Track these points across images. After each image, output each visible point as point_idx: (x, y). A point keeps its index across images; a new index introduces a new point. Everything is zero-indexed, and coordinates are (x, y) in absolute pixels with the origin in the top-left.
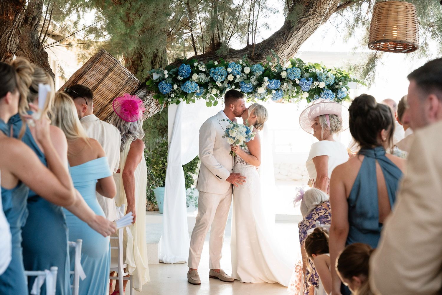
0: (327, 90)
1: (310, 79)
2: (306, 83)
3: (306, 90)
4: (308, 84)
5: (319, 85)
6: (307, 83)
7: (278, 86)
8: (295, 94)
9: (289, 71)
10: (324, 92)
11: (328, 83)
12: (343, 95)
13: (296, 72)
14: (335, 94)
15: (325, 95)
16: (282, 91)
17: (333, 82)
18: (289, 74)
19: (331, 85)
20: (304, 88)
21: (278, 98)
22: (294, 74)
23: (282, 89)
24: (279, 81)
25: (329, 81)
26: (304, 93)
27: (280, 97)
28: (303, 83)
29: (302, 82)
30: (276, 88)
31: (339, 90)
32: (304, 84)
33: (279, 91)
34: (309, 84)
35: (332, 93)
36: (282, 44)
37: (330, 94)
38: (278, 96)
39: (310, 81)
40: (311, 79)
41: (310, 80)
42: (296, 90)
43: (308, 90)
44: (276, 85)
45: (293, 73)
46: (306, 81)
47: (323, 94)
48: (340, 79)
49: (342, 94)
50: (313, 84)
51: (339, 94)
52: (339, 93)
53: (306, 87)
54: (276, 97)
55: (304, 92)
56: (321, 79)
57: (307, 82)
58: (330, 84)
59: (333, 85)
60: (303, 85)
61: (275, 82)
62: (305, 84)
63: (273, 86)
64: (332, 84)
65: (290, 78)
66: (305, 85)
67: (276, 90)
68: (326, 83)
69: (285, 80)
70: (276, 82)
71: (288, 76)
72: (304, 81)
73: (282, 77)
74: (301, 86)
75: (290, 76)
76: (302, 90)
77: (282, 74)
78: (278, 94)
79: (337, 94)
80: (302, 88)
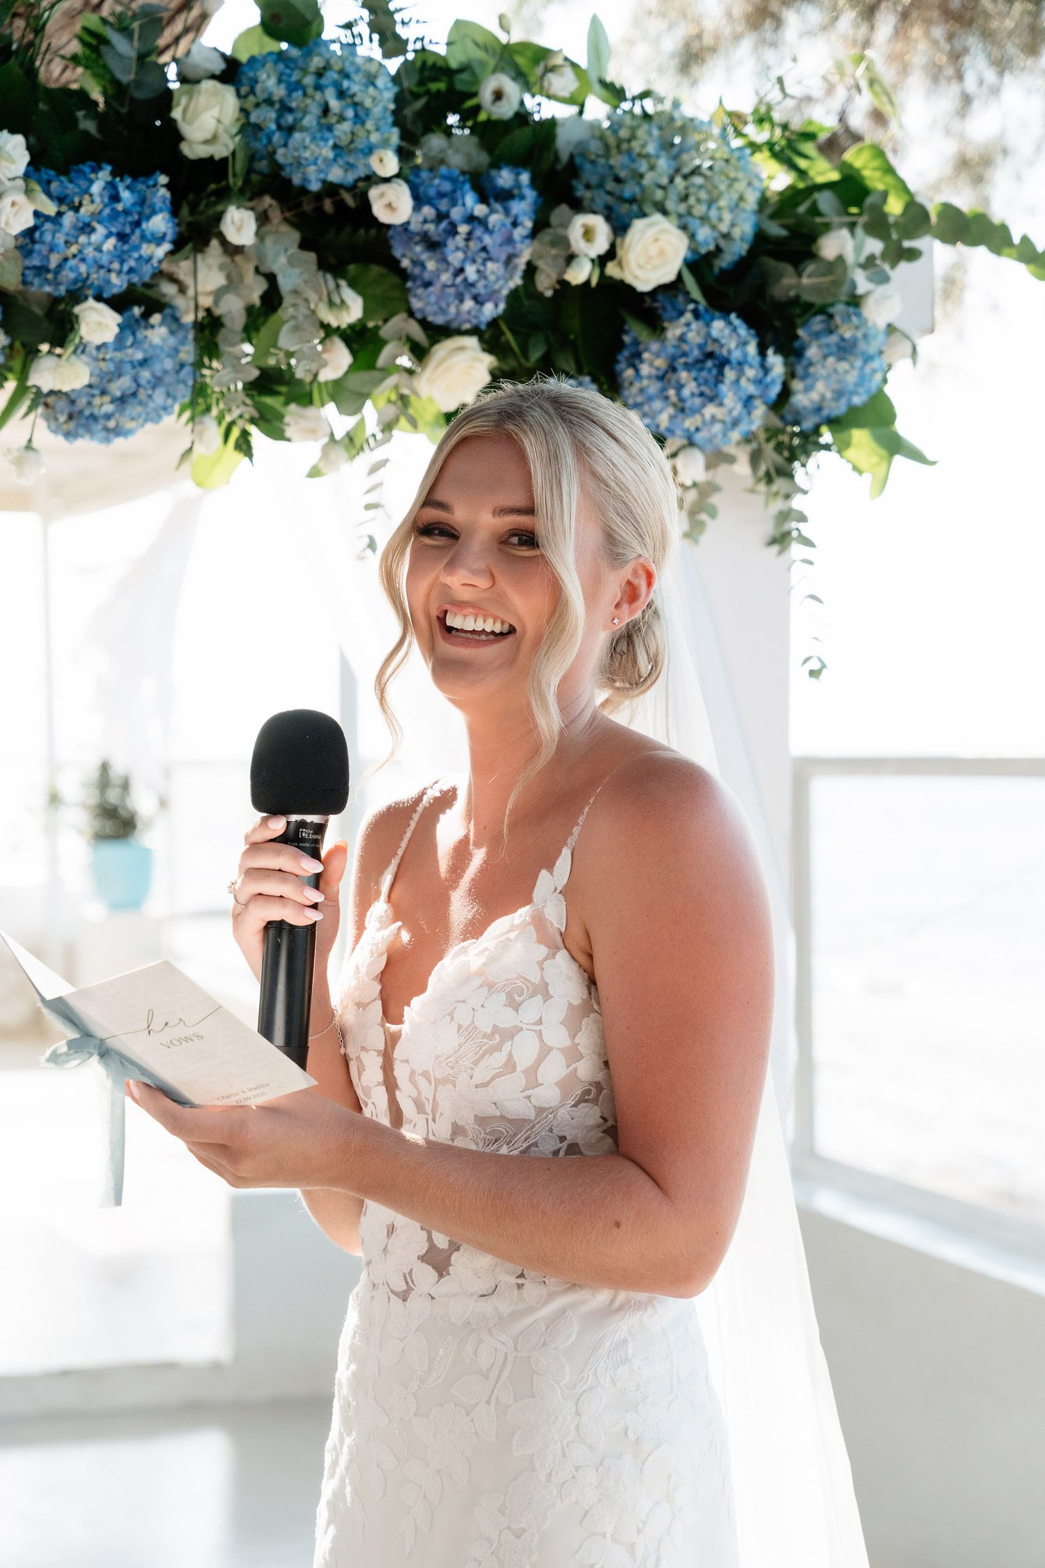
0: (697, 315)
1: (505, 178)
2: (471, 219)
3: (469, 304)
4: (498, 238)
5: (611, 255)
6: (484, 223)
7: (147, 249)
8: (339, 360)
9: (269, 82)
10: (673, 332)
11: (704, 234)
12: (852, 378)
13: (354, 86)
14: (776, 361)
15: (684, 375)
16: (176, 319)
17: (744, 229)
18: (266, 118)
19: (725, 261)
20: (446, 277)
21: (133, 409)
22: (325, 113)
23: (180, 302)
24: (163, 192)
25: (712, 215)
26: (443, 349)
27: (159, 397)
28: (441, 216)
29: (428, 211)
30: (118, 283)
31: (817, 323)
32: (453, 231)
33: (156, 318)
34: (509, 240)
35: (752, 349)
37: (736, 355)
38: (146, 378)
39: (518, 207)
40: (525, 178)
41: (505, 196)
42: (353, 309)
43: (490, 311)
44: (121, 240)
45: (315, 110)
46: (470, 199)
47: (652, 363)
48: (802, 209)
49: (843, 366)
50: (564, 242)
51: (819, 370)
52: (812, 352)
53: (471, 272)
54: (117, 388)
55: (439, 332)
56: (629, 190)
57: (480, 210)
58: (719, 250)
59: (744, 264)
60: (433, 245)
62: (463, 229)
63: (91, 252)
64: (737, 248)
65: (281, 155)
66: (460, 240)
67: (119, 303)
68: (684, 228)
69: (224, 195)
70: (126, 195)
71: (265, 141)
72: (454, 203)
73: (190, 143)
74: (405, 263)
75: (277, 137)
76: (411, 314)
77: (185, 111)
78: (139, 356)
79: (799, 370)
80: (427, 284)
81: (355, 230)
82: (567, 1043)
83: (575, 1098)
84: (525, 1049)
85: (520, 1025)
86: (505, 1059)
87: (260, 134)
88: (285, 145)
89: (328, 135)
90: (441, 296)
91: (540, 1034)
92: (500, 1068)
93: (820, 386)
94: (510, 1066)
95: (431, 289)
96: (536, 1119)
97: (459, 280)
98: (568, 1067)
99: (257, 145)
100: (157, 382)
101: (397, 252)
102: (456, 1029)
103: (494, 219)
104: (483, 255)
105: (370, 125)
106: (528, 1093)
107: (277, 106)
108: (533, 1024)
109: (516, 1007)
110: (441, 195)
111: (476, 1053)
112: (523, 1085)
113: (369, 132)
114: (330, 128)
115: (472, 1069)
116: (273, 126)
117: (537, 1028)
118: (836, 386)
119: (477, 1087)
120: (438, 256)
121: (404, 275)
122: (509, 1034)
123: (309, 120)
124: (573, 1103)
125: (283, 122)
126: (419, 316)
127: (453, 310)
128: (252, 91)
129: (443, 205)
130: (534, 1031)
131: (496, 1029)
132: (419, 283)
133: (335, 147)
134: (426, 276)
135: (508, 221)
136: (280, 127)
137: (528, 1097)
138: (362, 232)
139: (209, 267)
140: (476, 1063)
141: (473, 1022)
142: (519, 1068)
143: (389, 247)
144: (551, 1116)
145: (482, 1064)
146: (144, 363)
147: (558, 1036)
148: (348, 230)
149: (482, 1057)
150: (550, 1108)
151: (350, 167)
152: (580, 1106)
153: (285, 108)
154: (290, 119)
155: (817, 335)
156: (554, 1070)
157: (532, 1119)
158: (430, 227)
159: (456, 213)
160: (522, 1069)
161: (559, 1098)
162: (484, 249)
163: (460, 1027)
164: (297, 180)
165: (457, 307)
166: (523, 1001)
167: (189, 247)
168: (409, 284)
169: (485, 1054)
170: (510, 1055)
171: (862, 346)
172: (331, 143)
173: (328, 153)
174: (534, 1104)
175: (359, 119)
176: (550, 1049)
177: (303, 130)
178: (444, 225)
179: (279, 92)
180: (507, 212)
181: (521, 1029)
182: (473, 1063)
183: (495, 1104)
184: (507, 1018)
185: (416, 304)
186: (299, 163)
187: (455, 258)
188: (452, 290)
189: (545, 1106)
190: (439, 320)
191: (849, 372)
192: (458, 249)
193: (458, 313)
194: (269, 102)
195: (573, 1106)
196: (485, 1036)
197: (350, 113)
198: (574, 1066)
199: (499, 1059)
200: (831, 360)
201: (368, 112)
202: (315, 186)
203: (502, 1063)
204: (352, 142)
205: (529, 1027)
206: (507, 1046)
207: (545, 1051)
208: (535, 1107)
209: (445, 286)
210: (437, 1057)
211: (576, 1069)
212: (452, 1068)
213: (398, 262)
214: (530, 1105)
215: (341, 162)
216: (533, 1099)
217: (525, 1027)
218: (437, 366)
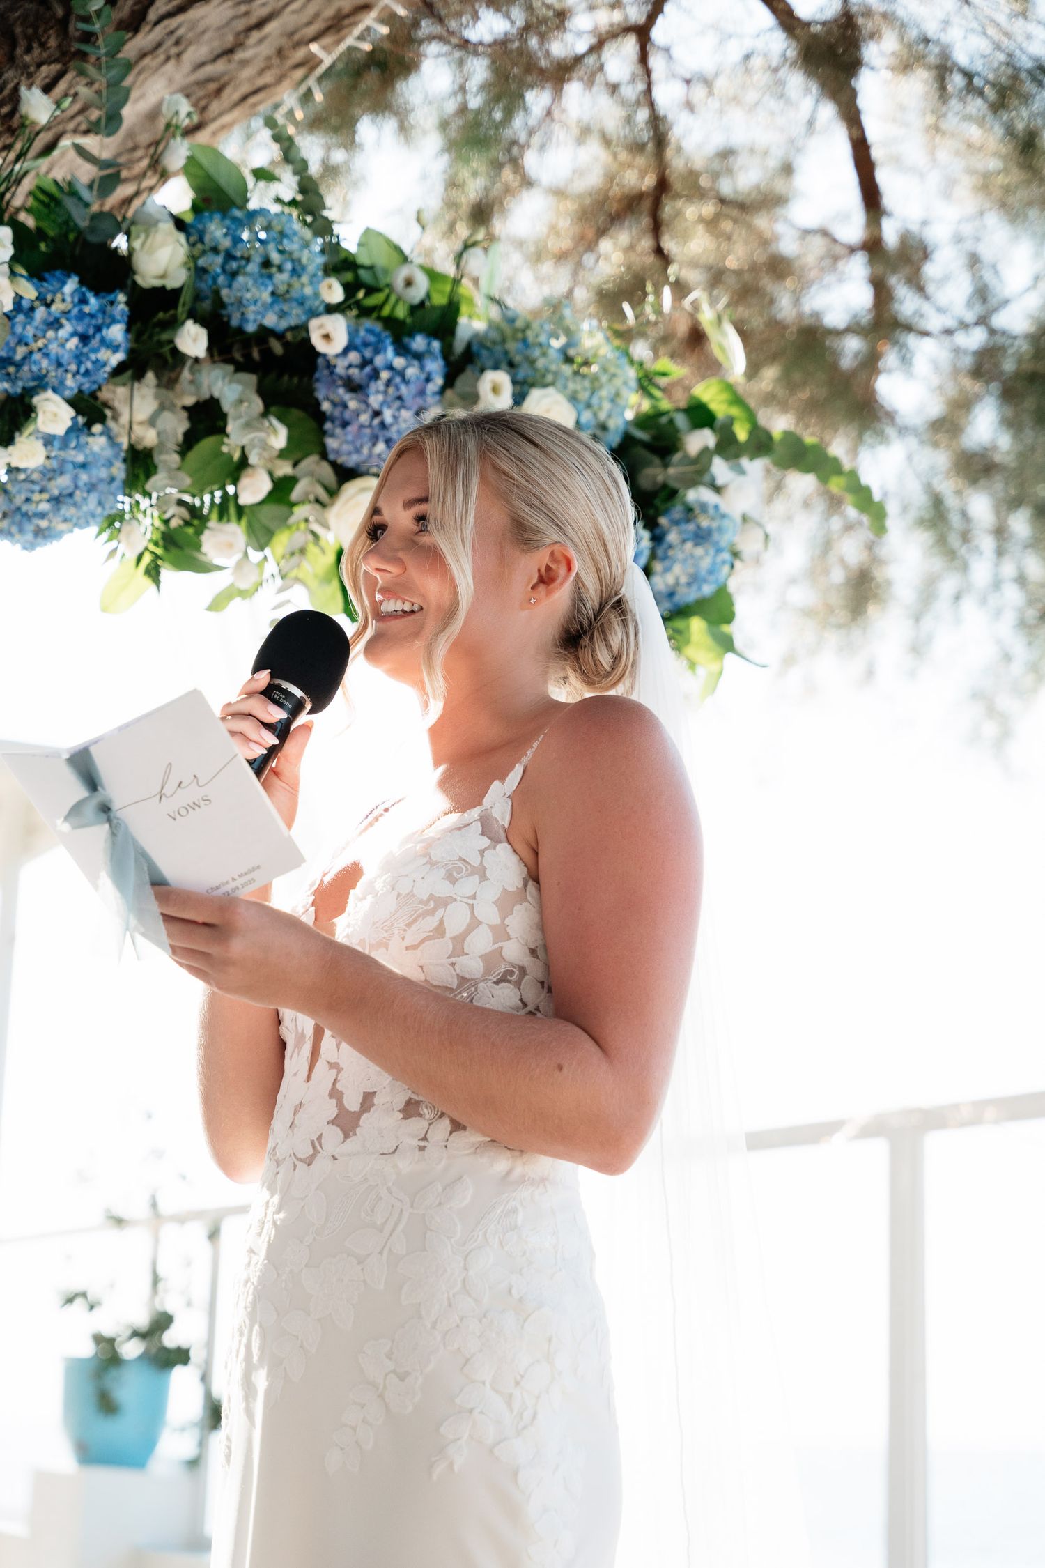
1: (419, 342)
2: (390, 367)
3: (380, 446)
4: (413, 388)
6: (402, 374)
7: (104, 354)
8: (260, 484)
9: (217, 233)
18: (214, 263)
20: (364, 418)
21: (67, 510)
22: (267, 263)
24: (122, 308)
25: (595, 401)
26: (351, 488)
27: (92, 501)
28: (365, 363)
29: (356, 355)
30: (74, 383)
32: (375, 375)
33: (97, 428)
34: (422, 393)
36: (56, 67)
38: (84, 477)
39: (430, 367)
40: (435, 345)
41: (420, 356)
42: (280, 435)
44: (84, 339)
45: (257, 259)
46: (390, 352)
49: (699, 551)
51: (677, 554)
52: (672, 537)
53: (388, 415)
54: (55, 487)
55: (346, 474)
57: (399, 362)
60: (355, 387)
61: (83, 301)
62: (385, 375)
63: (54, 348)
65: (224, 292)
66: (380, 385)
67: (73, 403)
68: (572, 404)
71: (210, 282)
72: (377, 351)
73: (143, 277)
74: (326, 406)
75: (221, 280)
76: (324, 455)
77: (143, 244)
78: (80, 458)
79: (660, 552)
80: (345, 424)
81: (280, 376)
82: (497, 921)
83: (497, 975)
84: (456, 919)
85: (454, 896)
86: (436, 924)
87: (206, 277)
88: (230, 286)
89: (268, 282)
90: (358, 435)
91: (472, 907)
92: (431, 931)
93: (677, 569)
94: (440, 931)
95: (349, 429)
96: (458, 987)
97: (376, 421)
98: (494, 944)
99: (203, 286)
100: (91, 487)
101: (321, 393)
102: (395, 897)
103: (412, 372)
104: (398, 403)
105: (305, 279)
106: (453, 960)
107: (222, 254)
108: (468, 898)
109: (451, 879)
110: (366, 344)
111: (411, 916)
112: (450, 953)
113: (303, 285)
114: (270, 277)
115: (405, 930)
116: (219, 270)
117: (471, 902)
118: (691, 570)
119: (407, 948)
120: (360, 396)
121: (321, 418)
122: (444, 902)
123: (253, 267)
124: (495, 980)
125: (227, 267)
126: (332, 457)
127: (365, 451)
128: (201, 240)
129: (368, 353)
130: (468, 904)
131: (431, 897)
132: (337, 423)
133: (273, 294)
134: (347, 415)
135: (423, 376)
136: (224, 271)
137: (453, 964)
138: (286, 378)
139: (143, 397)
140: (409, 925)
141: (412, 891)
142: (448, 935)
143: (311, 391)
144: (473, 989)
145: (414, 927)
146: (84, 466)
147: (488, 913)
148: (273, 376)
149: (415, 920)
150: (472, 980)
151: (282, 315)
152: (501, 985)
153: (229, 256)
154: (234, 265)
155: (676, 523)
156: (481, 943)
157: (455, 987)
158: (354, 372)
159: (379, 361)
160: (452, 935)
161: (482, 970)
162: (400, 398)
163: (399, 895)
164: (235, 322)
165: (370, 450)
166: (460, 878)
167: (129, 373)
168: (328, 426)
169: (419, 916)
170: (442, 922)
171: (716, 536)
172: (270, 289)
173: (266, 296)
174: (458, 971)
175: (296, 272)
176: (480, 923)
177: (245, 274)
178: (368, 369)
179: (226, 243)
180: (422, 368)
181: (456, 900)
182: (406, 925)
183: (421, 967)
184: (444, 889)
185: (331, 443)
186: (240, 302)
187: (375, 400)
188: (368, 431)
189: (468, 976)
190: (351, 461)
191: (704, 557)
192: (378, 392)
193: (370, 455)
194: (215, 250)
195: (494, 983)
196: (421, 902)
197: (288, 266)
198: (500, 944)
199: (431, 923)
200: (689, 545)
201: (304, 268)
202: (251, 328)
203: (433, 927)
204: (288, 291)
205: (463, 899)
206: (439, 913)
207: (474, 923)
208: (458, 975)
209: (362, 426)
210: (374, 924)
211: (501, 948)
212: (386, 931)
213: (318, 404)
214: (453, 971)
215: (277, 308)
216: (457, 967)
217: (459, 899)
218: (348, 501)
